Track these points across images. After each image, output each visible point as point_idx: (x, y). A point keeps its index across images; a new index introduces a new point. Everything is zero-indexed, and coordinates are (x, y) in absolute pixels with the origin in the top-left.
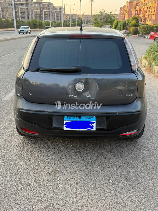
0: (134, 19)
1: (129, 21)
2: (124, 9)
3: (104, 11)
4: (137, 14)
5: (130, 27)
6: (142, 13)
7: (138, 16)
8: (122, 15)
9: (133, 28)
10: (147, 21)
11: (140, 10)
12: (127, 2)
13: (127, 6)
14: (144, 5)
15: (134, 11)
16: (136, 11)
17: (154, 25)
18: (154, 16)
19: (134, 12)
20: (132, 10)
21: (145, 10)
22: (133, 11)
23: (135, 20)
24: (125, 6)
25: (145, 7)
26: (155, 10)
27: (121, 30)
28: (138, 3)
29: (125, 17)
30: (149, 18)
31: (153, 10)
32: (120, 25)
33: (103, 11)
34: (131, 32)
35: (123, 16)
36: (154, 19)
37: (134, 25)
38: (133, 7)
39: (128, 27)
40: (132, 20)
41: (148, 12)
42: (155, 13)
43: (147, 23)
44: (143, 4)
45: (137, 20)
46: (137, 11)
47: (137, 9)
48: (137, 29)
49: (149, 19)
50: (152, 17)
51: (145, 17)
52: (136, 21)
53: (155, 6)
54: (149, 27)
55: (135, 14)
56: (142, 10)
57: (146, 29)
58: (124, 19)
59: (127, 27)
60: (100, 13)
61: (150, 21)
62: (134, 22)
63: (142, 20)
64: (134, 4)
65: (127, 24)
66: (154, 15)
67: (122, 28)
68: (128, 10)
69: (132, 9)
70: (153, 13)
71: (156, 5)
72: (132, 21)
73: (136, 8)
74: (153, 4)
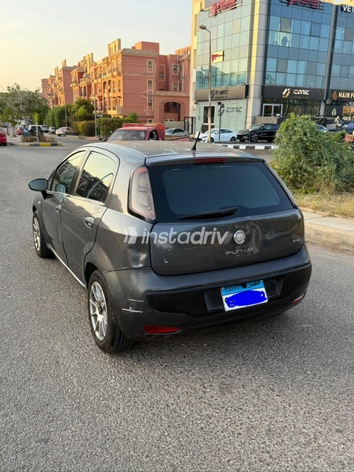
0: (81, 105)
1: (71, 107)
2: (52, 83)
3: (18, 88)
4: (85, 95)
5: (76, 120)
6: (93, 92)
7: (86, 98)
8: (50, 95)
9: (82, 122)
10: (110, 109)
11: (89, 86)
12: (56, 70)
13: (60, 78)
14: (96, 78)
15: (78, 88)
16: (80, 88)
17: (124, 116)
18: (122, 100)
19: (76, 89)
20: (71, 85)
21: (100, 86)
22: (74, 88)
23: (84, 106)
24: (55, 77)
25: (99, 80)
26: (121, 88)
27: (57, 126)
28: (83, 73)
29: (57, 98)
30: (112, 103)
31: (116, 89)
32: (53, 117)
33: (15, 87)
34: (81, 130)
35: (54, 97)
36: (121, 105)
37: (83, 116)
38: (73, 80)
39: (70, 120)
40: (76, 106)
41: (106, 90)
42: (121, 94)
43: (109, 112)
44: (94, 74)
45: (88, 106)
46: (83, 89)
47: (83, 83)
48: (93, 125)
49: (112, 106)
50: (116, 102)
51: (103, 102)
52: (85, 108)
53: (119, 81)
54: (116, 121)
55: (81, 94)
56: (93, 86)
57: (112, 125)
58: (57, 103)
59: (68, 121)
60: (9, 90)
61: (114, 109)
62: (82, 110)
63: (98, 107)
64: (74, 74)
65: (68, 114)
66: (120, 97)
67: (57, 124)
68: (62, 85)
69: (71, 83)
70: (117, 94)
71: (121, 78)
72: (78, 108)
73: (79, 83)
74: (114, 77)
